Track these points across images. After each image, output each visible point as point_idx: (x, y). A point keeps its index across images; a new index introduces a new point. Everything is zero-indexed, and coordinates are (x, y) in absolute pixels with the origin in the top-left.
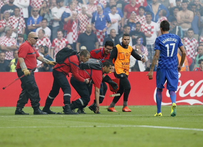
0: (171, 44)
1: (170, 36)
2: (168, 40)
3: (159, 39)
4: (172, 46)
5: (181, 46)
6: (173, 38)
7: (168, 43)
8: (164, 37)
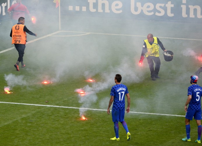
0: (122, 92)
1: (122, 86)
2: (120, 89)
3: (115, 88)
4: (123, 93)
5: (127, 93)
6: (123, 88)
7: (121, 91)
8: (118, 87)
